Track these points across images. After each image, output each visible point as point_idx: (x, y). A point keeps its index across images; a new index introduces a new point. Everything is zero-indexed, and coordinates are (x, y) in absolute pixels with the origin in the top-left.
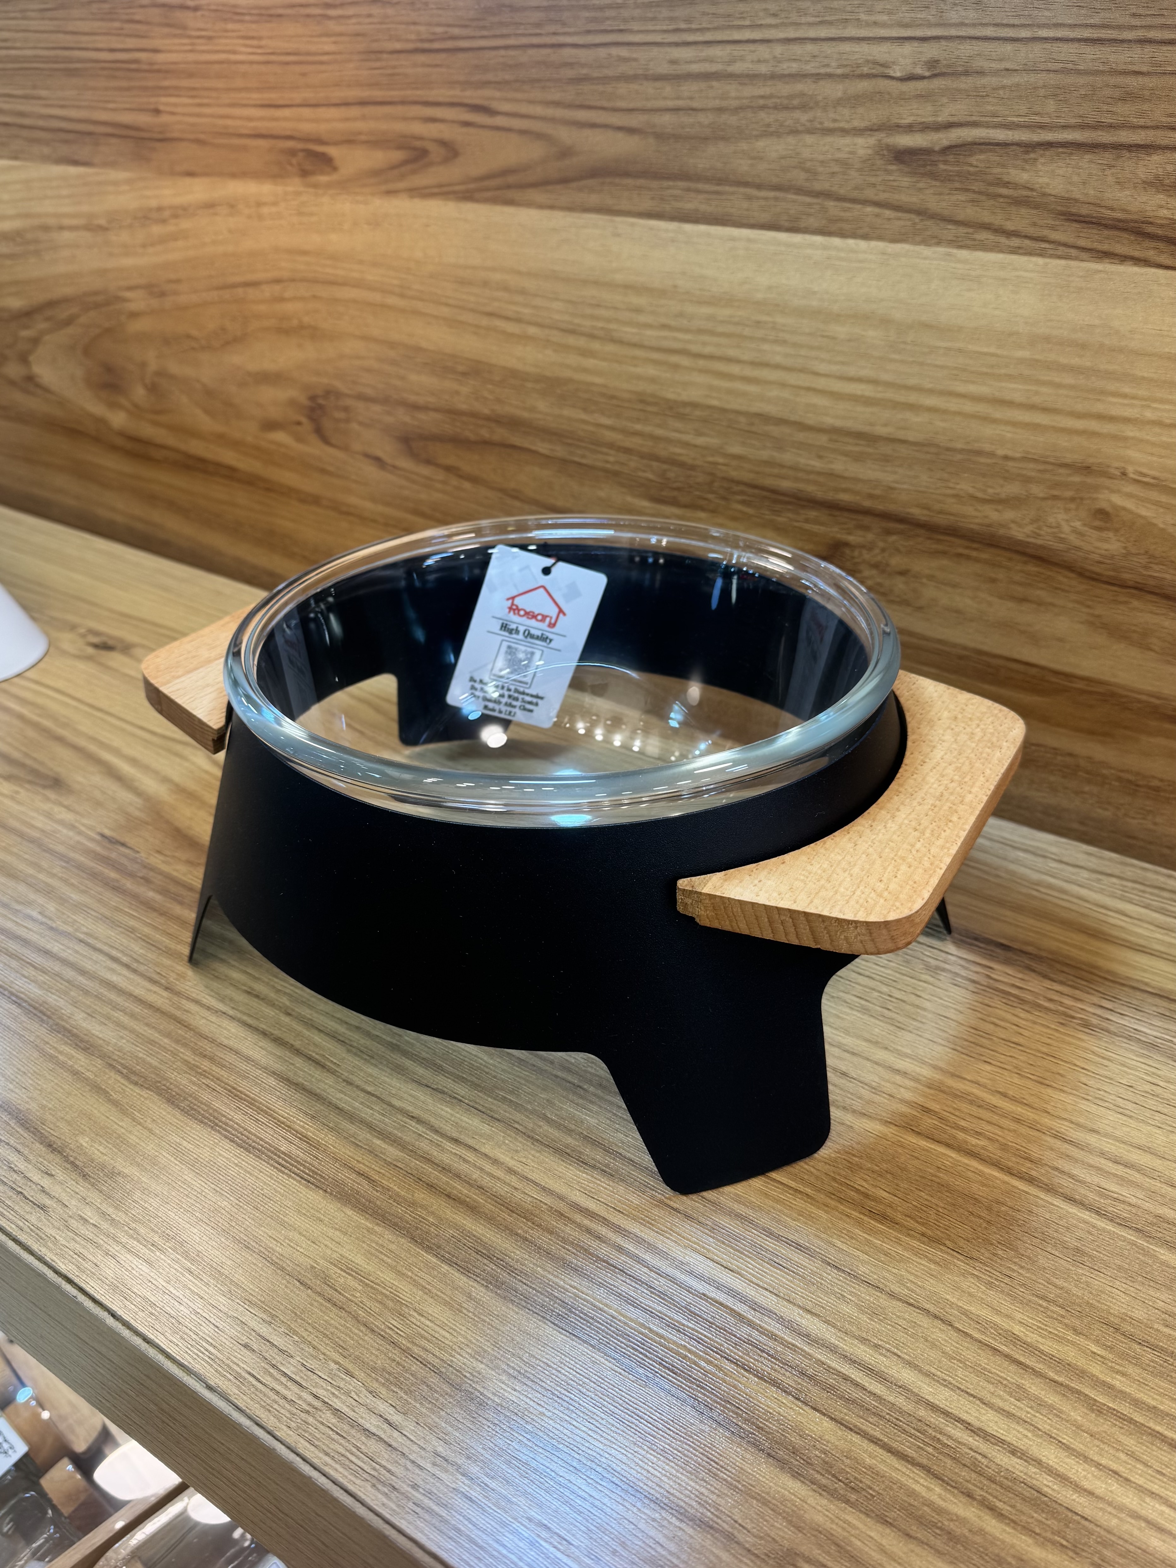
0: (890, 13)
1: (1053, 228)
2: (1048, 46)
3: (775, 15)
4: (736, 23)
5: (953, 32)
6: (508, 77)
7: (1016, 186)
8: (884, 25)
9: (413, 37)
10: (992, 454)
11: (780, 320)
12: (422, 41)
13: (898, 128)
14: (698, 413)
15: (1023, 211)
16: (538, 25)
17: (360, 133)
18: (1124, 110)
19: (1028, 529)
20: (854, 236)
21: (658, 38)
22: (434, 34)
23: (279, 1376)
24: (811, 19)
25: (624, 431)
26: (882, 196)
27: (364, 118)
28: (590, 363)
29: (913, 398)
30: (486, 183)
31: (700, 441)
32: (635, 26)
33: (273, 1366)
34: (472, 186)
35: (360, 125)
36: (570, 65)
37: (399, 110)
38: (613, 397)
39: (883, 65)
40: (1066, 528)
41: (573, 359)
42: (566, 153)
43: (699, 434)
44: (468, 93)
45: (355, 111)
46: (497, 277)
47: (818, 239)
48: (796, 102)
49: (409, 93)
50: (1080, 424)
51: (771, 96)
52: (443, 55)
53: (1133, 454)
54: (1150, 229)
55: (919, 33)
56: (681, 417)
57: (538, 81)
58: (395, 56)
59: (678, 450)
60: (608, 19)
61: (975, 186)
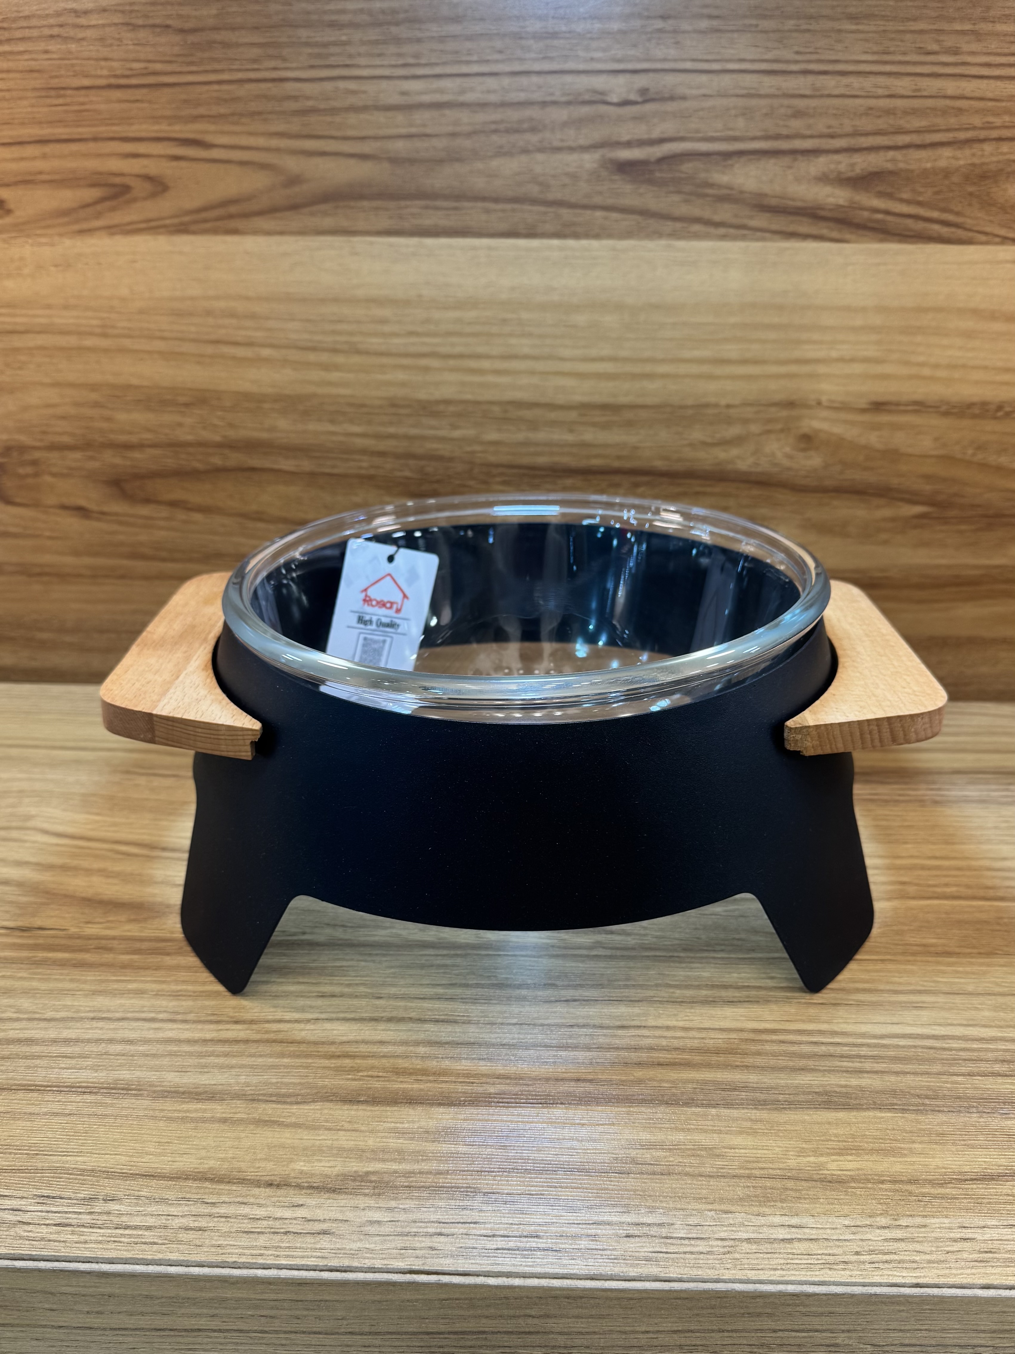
0: (604, 50)
1: (751, 217)
2: (735, 76)
3: (500, 52)
4: (464, 58)
5: (658, 66)
6: (223, 110)
7: (720, 186)
8: (599, 60)
9: (105, 72)
10: (716, 406)
11: (525, 315)
12: (116, 76)
13: (618, 144)
14: (452, 408)
15: (727, 206)
16: (255, 61)
17: (40, 173)
18: (796, 125)
19: (750, 461)
20: (587, 235)
21: (387, 72)
22: (131, 69)
23: (679, 1242)
24: (533, 55)
25: (378, 437)
26: (610, 201)
27: (44, 156)
28: (335, 376)
29: (648, 368)
30: (204, 215)
31: (457, 434)
32: (362, 61)
33: (666, 1238)
34: (187, 219)
35: (39, 165)
36: (295, 98)
37: (92, 146)
38: (363, 406)
39: (602, 93)
40: (779, 455)
41: (316, 375)
42: (294, 180)
43: (454, 427)
44: (177, 127)
45: (30, 151)
46: (222, 304)
47: (555, 242)
48: (525, 126)
49: (102, 130)
50: (783, 369)
51: (502, 121)
52: (144, 91)
53: (825, 386)
54: (822, 213)
55: (630, 66)
56: (434, 414)
57: (260, 113)
58: (83, 92)
59: (435, 446)
60: (332, 55)
61: (688, 188)
